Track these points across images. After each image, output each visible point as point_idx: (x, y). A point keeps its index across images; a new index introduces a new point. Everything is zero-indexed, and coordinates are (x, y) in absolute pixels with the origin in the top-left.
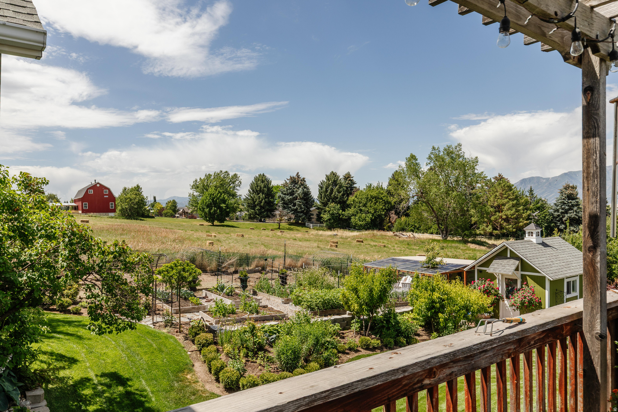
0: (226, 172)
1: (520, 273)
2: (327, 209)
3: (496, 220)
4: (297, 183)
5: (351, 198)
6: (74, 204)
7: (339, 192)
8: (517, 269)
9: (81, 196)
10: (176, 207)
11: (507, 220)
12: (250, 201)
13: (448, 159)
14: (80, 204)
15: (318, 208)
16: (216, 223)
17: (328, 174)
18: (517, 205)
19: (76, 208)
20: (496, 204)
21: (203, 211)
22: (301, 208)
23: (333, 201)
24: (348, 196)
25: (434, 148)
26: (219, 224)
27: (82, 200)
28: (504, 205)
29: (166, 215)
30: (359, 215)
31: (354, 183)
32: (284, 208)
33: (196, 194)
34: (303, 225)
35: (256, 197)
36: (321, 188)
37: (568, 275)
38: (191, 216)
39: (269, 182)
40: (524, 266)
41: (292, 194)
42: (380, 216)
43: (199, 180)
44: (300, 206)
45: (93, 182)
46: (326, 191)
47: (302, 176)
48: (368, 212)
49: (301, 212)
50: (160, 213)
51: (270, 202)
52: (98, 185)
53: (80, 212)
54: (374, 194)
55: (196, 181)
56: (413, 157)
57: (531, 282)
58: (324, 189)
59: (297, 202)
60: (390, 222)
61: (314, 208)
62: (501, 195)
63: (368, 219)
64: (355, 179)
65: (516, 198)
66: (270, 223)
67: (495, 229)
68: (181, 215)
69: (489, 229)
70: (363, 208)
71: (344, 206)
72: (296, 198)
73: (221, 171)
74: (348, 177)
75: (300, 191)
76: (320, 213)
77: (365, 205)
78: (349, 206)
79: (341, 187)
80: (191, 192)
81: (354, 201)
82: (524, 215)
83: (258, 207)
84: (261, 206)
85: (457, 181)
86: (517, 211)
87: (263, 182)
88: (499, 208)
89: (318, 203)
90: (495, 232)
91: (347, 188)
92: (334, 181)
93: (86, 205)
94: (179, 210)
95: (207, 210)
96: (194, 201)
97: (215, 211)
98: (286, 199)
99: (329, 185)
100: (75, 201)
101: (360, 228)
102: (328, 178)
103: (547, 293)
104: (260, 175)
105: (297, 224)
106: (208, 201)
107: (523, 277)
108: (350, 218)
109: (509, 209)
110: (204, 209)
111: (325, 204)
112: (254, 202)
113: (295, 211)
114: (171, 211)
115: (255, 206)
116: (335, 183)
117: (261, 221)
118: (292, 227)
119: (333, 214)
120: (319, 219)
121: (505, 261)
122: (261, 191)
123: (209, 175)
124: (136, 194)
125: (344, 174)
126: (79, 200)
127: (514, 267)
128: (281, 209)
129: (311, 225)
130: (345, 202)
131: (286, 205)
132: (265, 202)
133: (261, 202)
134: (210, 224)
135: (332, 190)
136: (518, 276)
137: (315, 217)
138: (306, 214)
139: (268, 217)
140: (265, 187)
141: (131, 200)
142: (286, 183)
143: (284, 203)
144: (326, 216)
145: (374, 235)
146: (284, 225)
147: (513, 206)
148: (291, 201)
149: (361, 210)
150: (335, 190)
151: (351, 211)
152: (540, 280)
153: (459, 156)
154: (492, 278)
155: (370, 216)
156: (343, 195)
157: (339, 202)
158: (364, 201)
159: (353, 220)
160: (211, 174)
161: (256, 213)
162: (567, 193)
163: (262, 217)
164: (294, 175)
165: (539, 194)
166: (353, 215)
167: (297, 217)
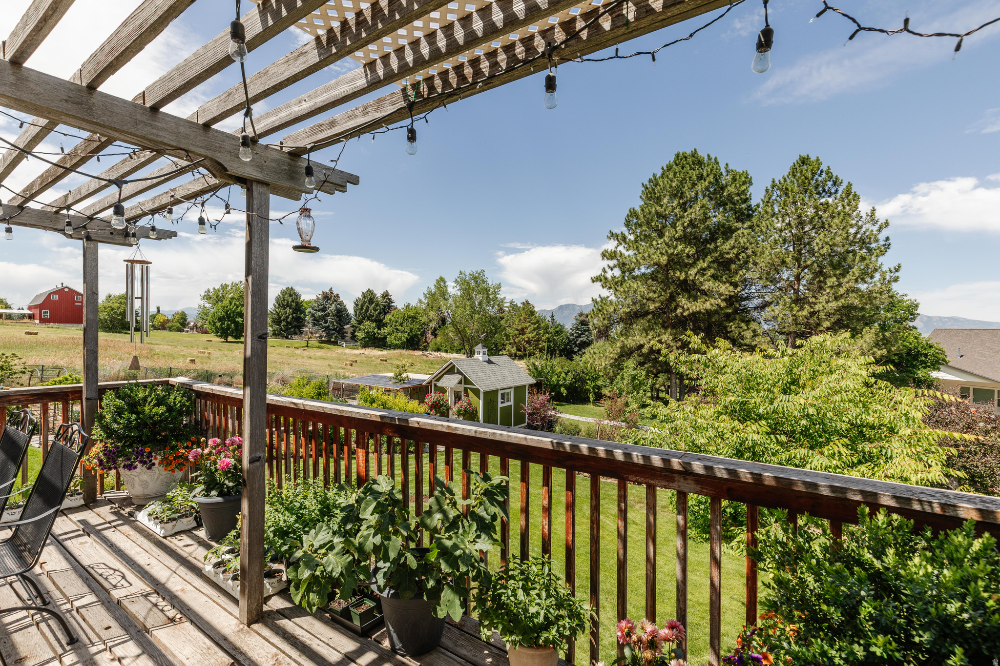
1: (463, 386)
2: (362, 327)
3: (520, 341)
4: (330, 299)
5: (388, 317)
6: (29, 312)
7: (375, 310)
8: (460, 383)
9: (40, 302)
10: (185, 320)
11: (529, 342)
12: (274, 316)
13: (473, 283)
14: (37, 312)
15: (353, 326)
16: (230, 339)
17: (365, 291)
18: (538, 328)
19: (31, 317)
20: (520, 327)
21: (214, 324)
22: (333, 325)
23: (369, 319)
24: (385, 314)
25: (461, 273)
26: (234, 340)
27: (41, 307)
28: (526, 328)
29: (170, 329)
30: (395, 334)
31: (392, 302)
32: (315, 325)
33: (208, 305)
34: (335, 343)
35: (282, 311)
36: (357, 305)
37: (503, 387)
38: (204, 331)
39: (298, 296)
40: (466, 381)
41: (324, 310)
42: (416, 335)
43: (212, 290)
44: (332, 323)
45: (60, 286)
46: (362, 308)
47: (335, 292)
48: (404, 332)
49: (334, 330)
50: (163, 326)
51: (300, 318)
52: (66, 290)
53: (37, 322)
54: (411, 313)
55: (209, 291)
56: (442, 279)
57: (470, 393)
58: (359, 307)
59: (329, 319)
60: (426, 342)
61: (348, 326)
62: (525, 319)
63: (404, 339)
64: (393, 298)
65: (538, 322)
66: (297, 341)
67: (518, 350)
68: (192, 329)
69: (514, 350)
70: (399, 328)
71: (380, 324)
72: (328, 315)
74: (386, 295)
75: (333, 307)
76: (355, 331)
77: (401, 325)
78: (385, 325)
79: (377, 305)
80: (202, 302)
81: (390, 320)
82: (543, 338)
83: (284, 323)
84: (287, 322)
85: (480, 304)
86: (538, 334)
87: (290, 295)
88: (522, 331)
89: (353, 321)
90: (519, 353)
91: (385, 306)
92: (371, 299)
93: (47, 313)
94: (189, 323)
95: (218, 324)
96: (204, 313)
97: (228, 325)
98: (316, 315)
99: (365, 303)
100: (30, 308)
101: (396, 347)
102: (364, 296)
103: (481, 402)
104: (288, 288)
105: (329, 342)
106: (221, 314)
107: (466, 390)
108: (385, 338)
109: (531, 332)
110: (215, 323)
111: (360, 322)
112: (280, 318)
113: (327, 328)
114: (178, 324)
115: (281, 322)
116: (371, 301)
117: (287, 338)
118: (323, 345)
119: (368, 332)
120: (353, 337)
121: (452, 376)
122: (288, 305)
124: (121, 303)
125: (382, 292)
126: (36, 307)
127: (457, 381)
128: (310, 325)
129: (344, 344)
130: (381, 321)
131: (316, 321)
132: (293, 318)
133: (287, 317)
134: (223, 340)
135: (368, 308)
136: (461, 388)
137: (349, 335)
138: (339, 332)
139: (295, 333)
140: (293, 301)
141: (113, 309)
142: (318, 298)
143: (314, 320)
144: (360, 335)
145: (401, 355)
146: (314, 342)
147: (534, 329)
148: (322, 318)
149: (397, 329)
150: (371, 308)
151: (387, 330)
152: (476, 392)
153: (484, 282)
154: (443, 390)
155: (406, 335)
156: (380, 313)
157: (375, 321)
158: (401, 320)
159: (388, 339)
161: (281, 329)
163: (288, 334)
164: (327, 290)
165: (559, 320)
166: (389, 334)
167: (329, 335)
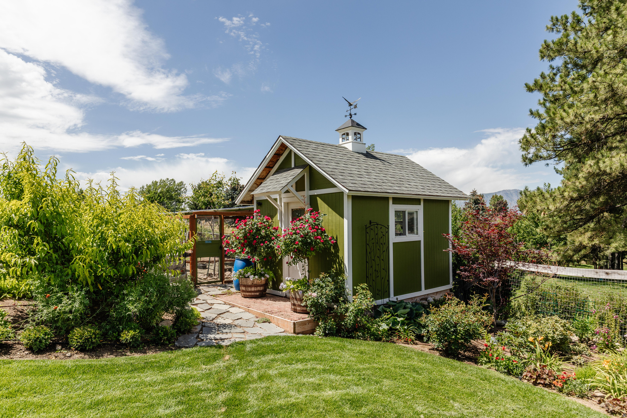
0: (173, 180)
1: (307, 193)
4: (236, 190)
40: (313, 179)
43: (145, 187)
55: (143, 187)
73: (168, 179)
107: (313, 200)
123: (156, 181)
127: (291, 180)
152: (336, 201)
160: (157, 181)
162: (474, 198)
